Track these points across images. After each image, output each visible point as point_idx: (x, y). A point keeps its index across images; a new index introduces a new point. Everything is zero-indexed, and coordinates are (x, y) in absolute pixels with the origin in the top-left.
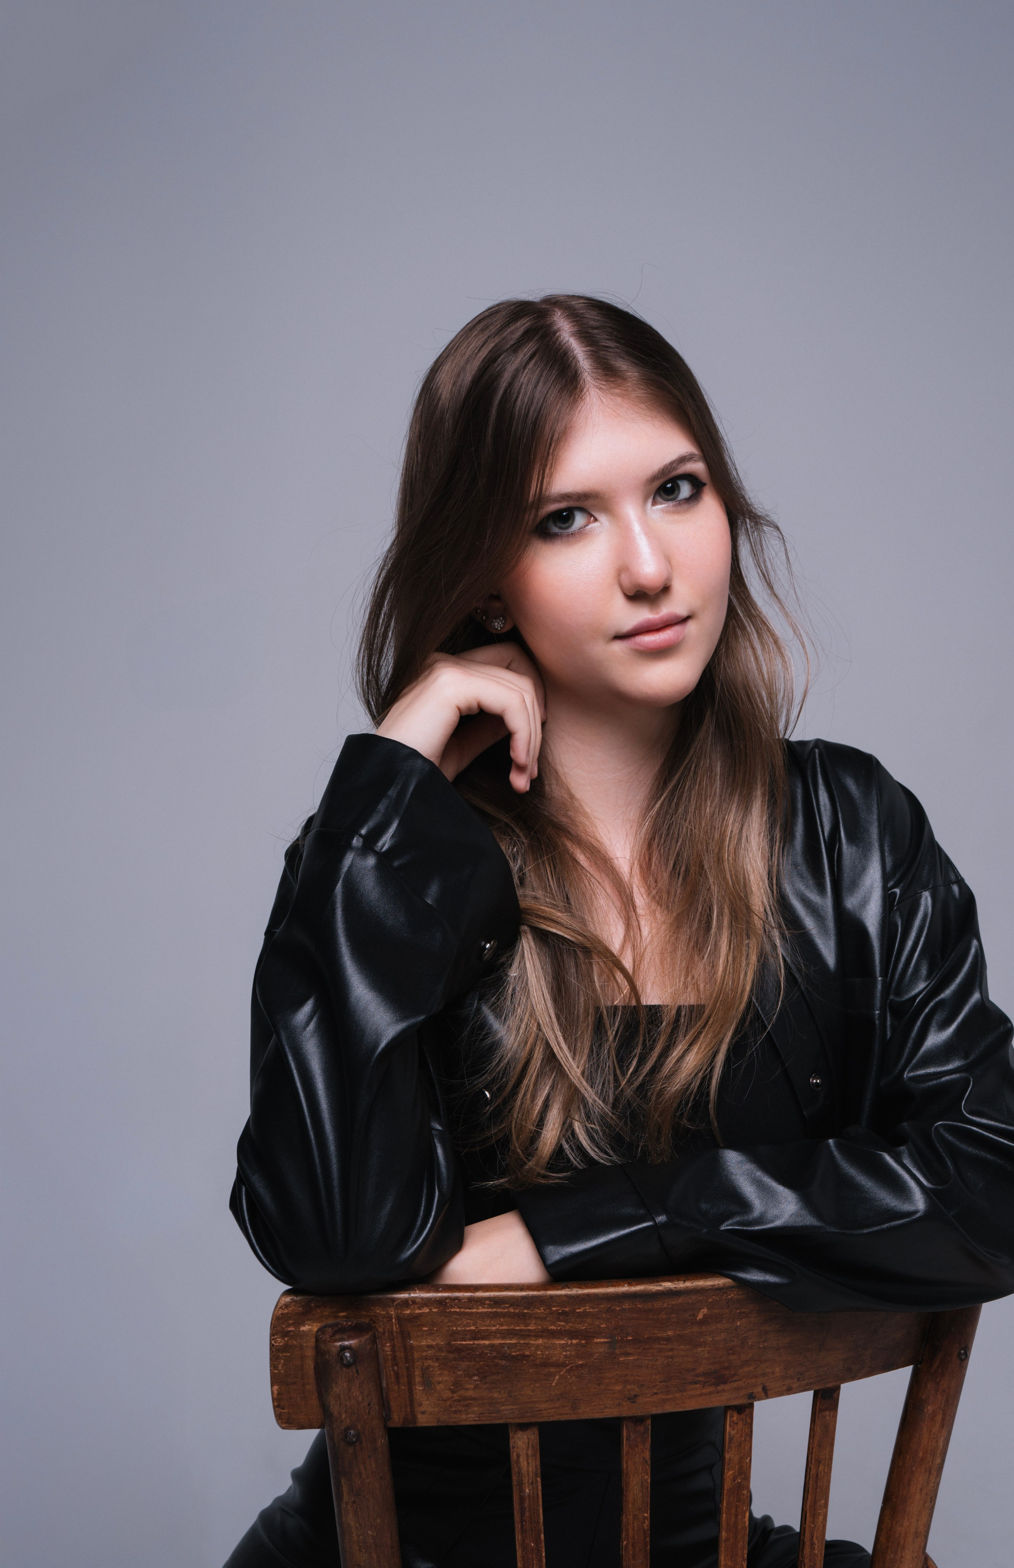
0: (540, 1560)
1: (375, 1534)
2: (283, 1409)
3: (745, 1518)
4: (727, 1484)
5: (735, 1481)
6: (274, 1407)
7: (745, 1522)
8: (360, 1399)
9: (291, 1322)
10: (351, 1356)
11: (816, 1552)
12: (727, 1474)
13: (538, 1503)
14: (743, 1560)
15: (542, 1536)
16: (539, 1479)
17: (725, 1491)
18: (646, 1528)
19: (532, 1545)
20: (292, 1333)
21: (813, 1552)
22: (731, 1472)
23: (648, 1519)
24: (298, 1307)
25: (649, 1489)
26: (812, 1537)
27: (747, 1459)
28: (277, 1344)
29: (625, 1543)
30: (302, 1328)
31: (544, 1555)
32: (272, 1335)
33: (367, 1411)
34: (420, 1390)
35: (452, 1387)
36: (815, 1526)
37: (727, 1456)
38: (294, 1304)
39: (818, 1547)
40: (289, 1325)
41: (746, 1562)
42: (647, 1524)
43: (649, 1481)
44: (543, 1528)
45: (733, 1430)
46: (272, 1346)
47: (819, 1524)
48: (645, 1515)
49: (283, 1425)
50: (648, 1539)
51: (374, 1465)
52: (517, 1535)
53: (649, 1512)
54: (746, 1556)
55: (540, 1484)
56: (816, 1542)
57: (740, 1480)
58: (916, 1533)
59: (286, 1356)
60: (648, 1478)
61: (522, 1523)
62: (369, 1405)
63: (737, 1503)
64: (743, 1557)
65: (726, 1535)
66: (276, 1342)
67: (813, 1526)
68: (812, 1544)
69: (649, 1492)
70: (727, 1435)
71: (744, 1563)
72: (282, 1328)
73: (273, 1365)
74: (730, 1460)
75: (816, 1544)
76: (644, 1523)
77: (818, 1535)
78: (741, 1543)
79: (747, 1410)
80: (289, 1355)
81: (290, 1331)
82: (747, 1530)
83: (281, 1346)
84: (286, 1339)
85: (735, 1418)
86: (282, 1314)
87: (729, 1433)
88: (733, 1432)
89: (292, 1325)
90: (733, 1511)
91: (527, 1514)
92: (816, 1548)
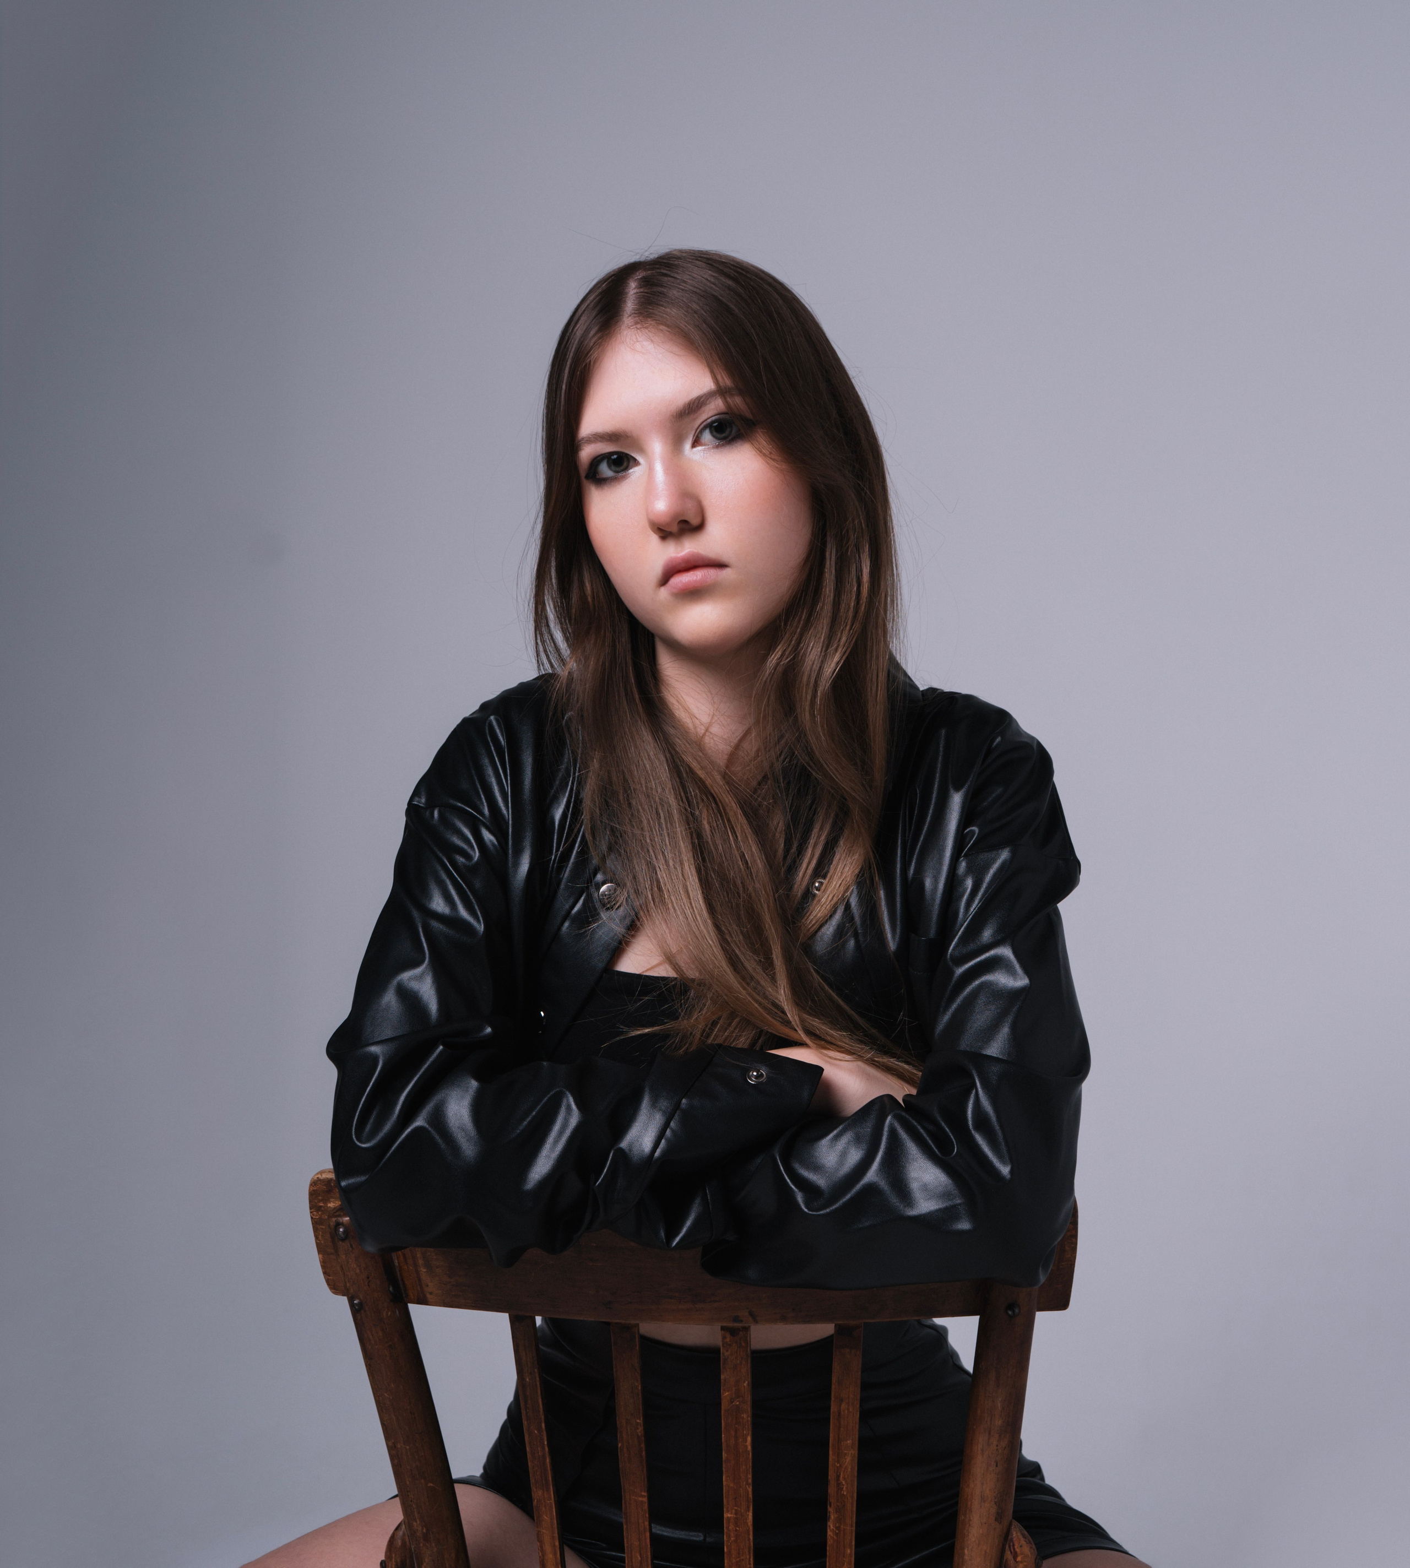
0: (543, 1448)
1: (391, 1398)
2: (329, 1276)
3: (746, 1442)
4: (725, 1405)
5: (732, 1402)
6: (325, 1273)
7: (746, 1446)
8: (358, 1271)
9: (320, 1198)
10: (344, 1232)
11: (845, 1493)
12: (723, 1394)
13: (537, 1393)
14: (747, 1484)
15: (543, 1425)
16: (536, 1370)
17: (723, 1412)
18: (640, 1434)
19: (536, 1432)
20: (323, 1209)
21: (841, 1492)
22: (727, 1393)
23: (641, 1426)
24: (323, 1186)
25: (640, 1396)
26: (838, 1477)
27: (744, 1382)
28: (315, 1217)
29: (620, 1445)
30: (329, 1205)
31: (546, 1443)
32: (310, 1209)
33: (366, 1284)
34: (425, 1272)
35: (448, 1272)
36: (840, 1466)
37: (722, 1377)
38: (319, 1182)
39: (847, 1488)
40: (320, 1201)
41: (751, 1487)
42: (640, 1430)
43: (640, 1388)
44: (543, 1417)
45: (727, 1351)
46: (312, 1218)
47: (846, 1465)
48: (638, 1421)
49: (333, 1291)
50: (643, 1445)
51: (380, 1333)
52: (523, 1421)
53: (641, 1419)
54: (750, 1481)
55: (537, 1375)
56: (844, 1483)
57: (738, 1403)
58: (981, 1497)
59: (322, 1228)
60: (638, 1386)
61: (526, 1410)
62: (368, 1278)
63: (737, 1426)
64: (747, 1481)
65: (726, 1455)
66: (313, 1215)
67: (838, 1465)
68: (839, 1485)
69: (641, 1399)
70: (722, 1355)
71: (749, 1487)
72: (315, 1202)
73: (316, 1237)
74: (725, 1380)
75: (843, 1485)
76: (638, 1429)
77: (846, 1476)
78: (744, 1467)
79: (741, 1333)
80: (324, 1227)
81: (321, 1206)
82: (749, 1454)
83: (318, 1219)
84: (320, 1213)
85: (728, 1340)
86: (313, 1190)
87: (723, 1354)
88: (726, 1354)
89: (321, 1201)
90: (733, 1433)
91: (529, 1401)
92: (844, 1489)
